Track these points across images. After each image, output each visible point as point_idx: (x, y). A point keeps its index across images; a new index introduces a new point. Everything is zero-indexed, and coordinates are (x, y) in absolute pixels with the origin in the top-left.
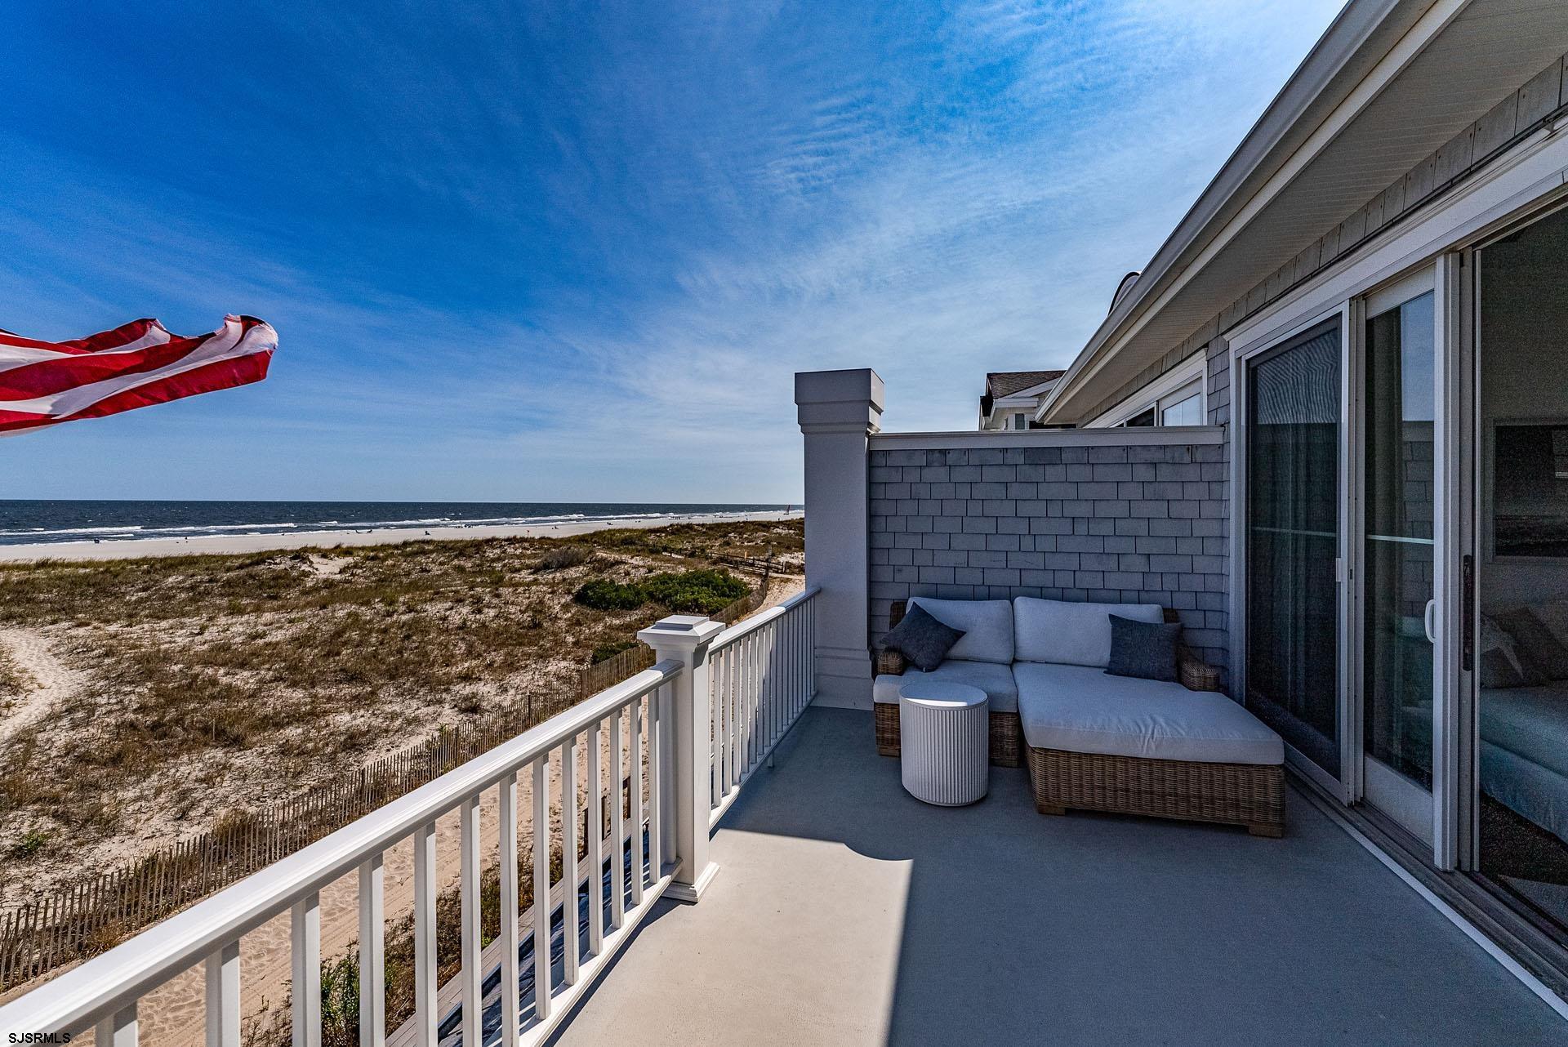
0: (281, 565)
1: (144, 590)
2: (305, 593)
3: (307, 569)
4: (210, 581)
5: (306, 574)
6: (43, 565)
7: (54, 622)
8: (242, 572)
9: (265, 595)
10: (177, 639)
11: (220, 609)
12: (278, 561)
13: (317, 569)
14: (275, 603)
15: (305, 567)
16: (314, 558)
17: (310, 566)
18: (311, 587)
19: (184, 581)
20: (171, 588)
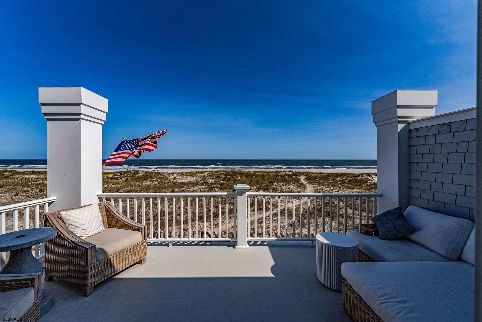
0: (364, 177)
1: (333, 180)
2: (368, 185)
3: (371, 179)
4: (346, 180)
5: (369, 180)
6: (320, 173)
7: (315, 185)
8: (353, 178)
9: (357, 185)
10: (333, 192)
11: (345, 186)
12: (363, 176)
13: (374, 179)
14: (359, 187)
15: (370, 178)
16: (373, 176)
17: (372, 178)
18: (369, 184)
19: (341, 179)
20: (338, 180)
